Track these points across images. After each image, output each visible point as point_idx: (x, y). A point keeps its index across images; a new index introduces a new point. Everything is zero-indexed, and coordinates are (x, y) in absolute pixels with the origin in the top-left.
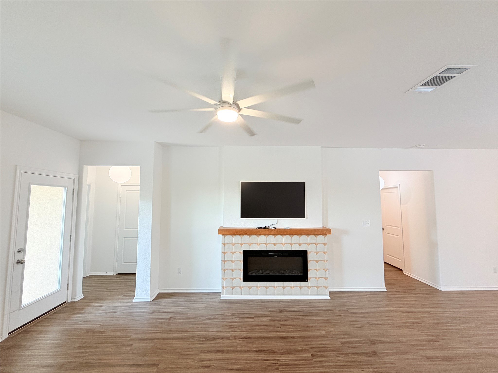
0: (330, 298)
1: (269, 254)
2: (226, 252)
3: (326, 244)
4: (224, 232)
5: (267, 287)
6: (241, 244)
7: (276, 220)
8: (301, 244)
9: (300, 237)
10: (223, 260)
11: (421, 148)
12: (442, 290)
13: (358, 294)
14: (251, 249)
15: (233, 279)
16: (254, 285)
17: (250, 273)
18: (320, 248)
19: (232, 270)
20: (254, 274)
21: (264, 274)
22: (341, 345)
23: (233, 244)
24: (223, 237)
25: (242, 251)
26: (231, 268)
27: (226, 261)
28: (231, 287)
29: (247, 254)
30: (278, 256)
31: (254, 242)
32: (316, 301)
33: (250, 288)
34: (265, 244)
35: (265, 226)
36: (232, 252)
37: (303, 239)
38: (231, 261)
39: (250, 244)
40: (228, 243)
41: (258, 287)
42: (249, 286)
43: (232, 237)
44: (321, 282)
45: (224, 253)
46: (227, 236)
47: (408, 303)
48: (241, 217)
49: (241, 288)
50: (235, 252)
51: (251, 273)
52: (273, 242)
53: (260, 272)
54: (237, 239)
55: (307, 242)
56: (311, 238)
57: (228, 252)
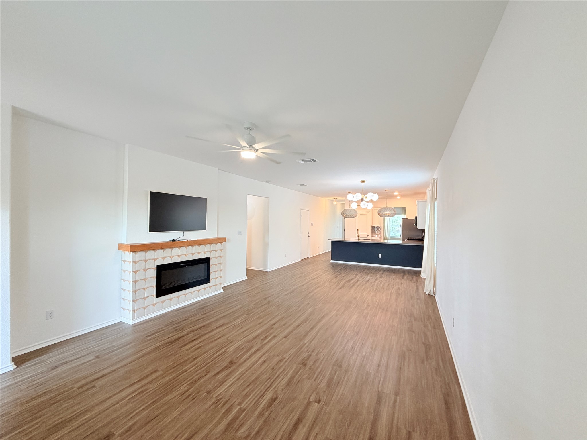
0: (223, 291)
1: (180, 265)
2: (138, 271)
3: (222, 249)
4: (135, 248)
5: (178, 297)
6: (155, 260)
7: (183, 232)
8: (206, 252)
9: (205, 246)
10: (134, 280)
11: (268, 183)
12: (269, 271)
13: (236, 284)
14: (165, 262)
15: (145, 298)
16: (166, 299)
17: (163, 288)
18: (218, 254)
19: (144, 289)
20: (167, 287)
21: (176, 285)
22: (254, 306)
23: (146, 261)
24: (134, 254)
25: (156, 266)
26: (143, 287)
27: (138, 281)
28: (143, 308)
29: (161, 269)
30: (189, 265)
31: (168, 256)
32: (216, 295)
33: (163, 302)
34: (178, 256)
35: (173, 240)
36: (144, 270)
37: (208, 247)
38: (143, 279)
39: (164, 258)
40: (139, 261)
41: (170, 300)
42: (162, 300)
43: (145, 253)
44: (218, 281)
45: (135, 272)
46: (138, 253)
47: (261, 280)
48: (150, 231)
49: (154, 305)
50: (147, 269)
51: (165, 287)
52: (185, 254)
53: (173, 284)
54: (151, 254)
55: (210, 250)
56: (213, 247)
57: (140, 270)
